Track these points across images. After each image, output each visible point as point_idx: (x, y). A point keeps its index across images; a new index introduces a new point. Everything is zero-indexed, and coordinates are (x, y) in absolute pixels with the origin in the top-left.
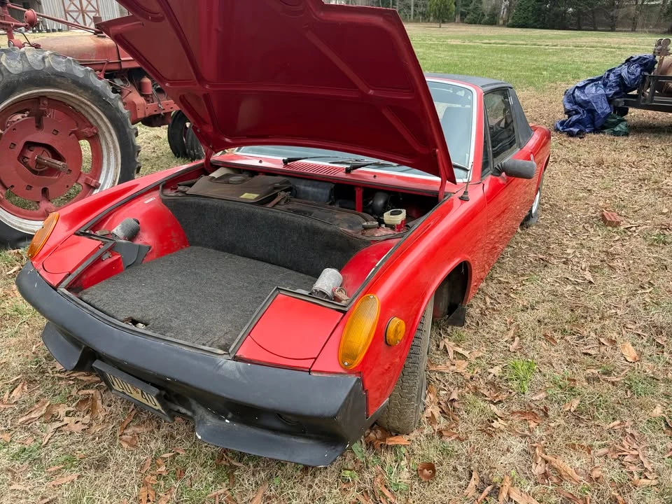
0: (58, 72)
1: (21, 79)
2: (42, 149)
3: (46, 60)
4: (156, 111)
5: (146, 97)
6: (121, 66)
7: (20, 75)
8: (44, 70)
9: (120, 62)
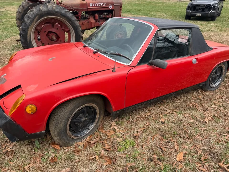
0: (56, 11)
1: (45, 13)
2: (54, 34)
3: (53, 8)
4: (98, 25)
5: (96, 20)
6: (87, 10)
7: (45, 12)
8: (52, 11)
9: (87, 9)
